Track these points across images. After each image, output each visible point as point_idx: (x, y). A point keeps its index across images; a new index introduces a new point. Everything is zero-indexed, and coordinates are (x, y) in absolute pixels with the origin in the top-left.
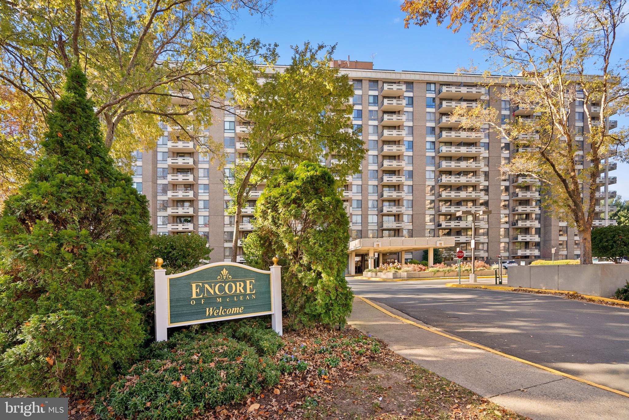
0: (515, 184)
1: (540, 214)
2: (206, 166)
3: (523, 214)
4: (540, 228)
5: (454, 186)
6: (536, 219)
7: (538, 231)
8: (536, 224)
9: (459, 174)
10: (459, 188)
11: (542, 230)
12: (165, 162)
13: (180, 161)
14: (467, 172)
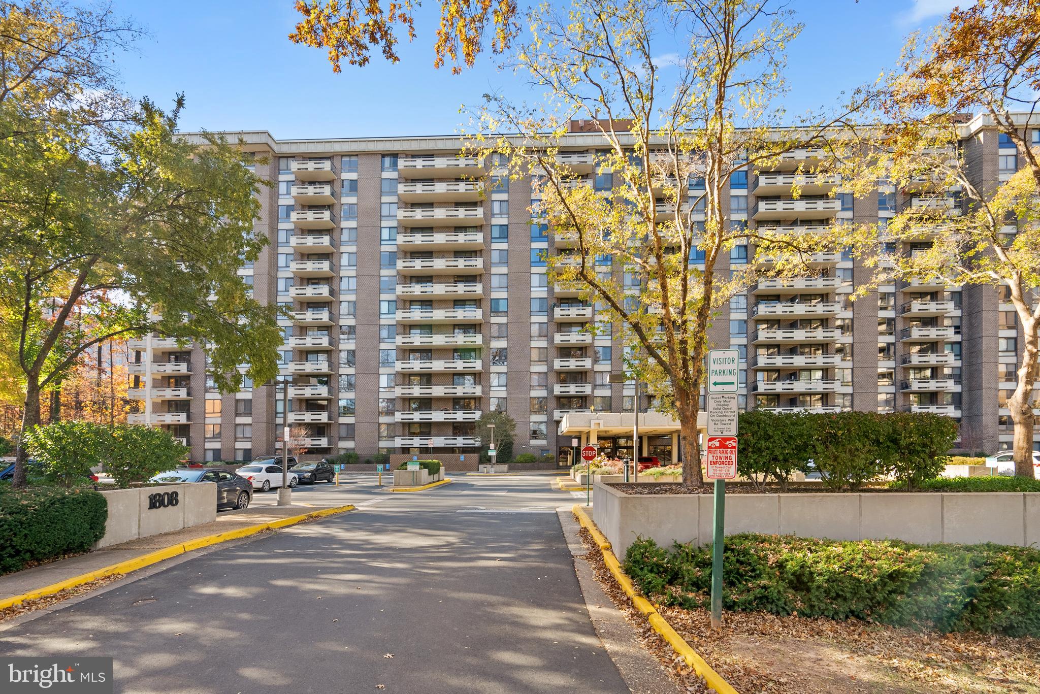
0: (906, 315)
1: (961, 368)
2: (353, 298)
3: (925, 368)
4: (960, 394)
5: (785, 320)
6: (950, 376)
7: (957, 399)
8: (951, 386)
9: (792, 299)
10: (794, 324)
11: (965, 398)
12: (286, 293)
13: (310, 291)
14: (811, 295)
